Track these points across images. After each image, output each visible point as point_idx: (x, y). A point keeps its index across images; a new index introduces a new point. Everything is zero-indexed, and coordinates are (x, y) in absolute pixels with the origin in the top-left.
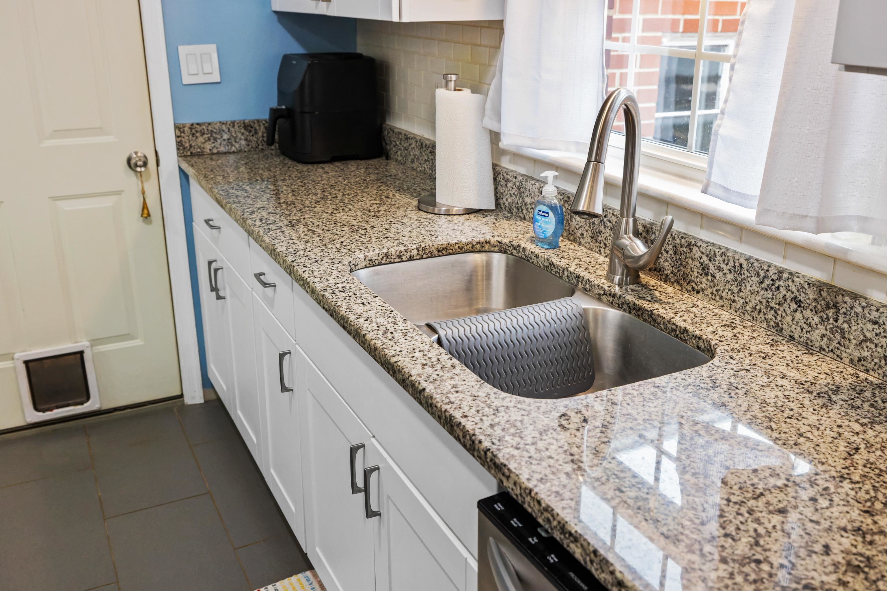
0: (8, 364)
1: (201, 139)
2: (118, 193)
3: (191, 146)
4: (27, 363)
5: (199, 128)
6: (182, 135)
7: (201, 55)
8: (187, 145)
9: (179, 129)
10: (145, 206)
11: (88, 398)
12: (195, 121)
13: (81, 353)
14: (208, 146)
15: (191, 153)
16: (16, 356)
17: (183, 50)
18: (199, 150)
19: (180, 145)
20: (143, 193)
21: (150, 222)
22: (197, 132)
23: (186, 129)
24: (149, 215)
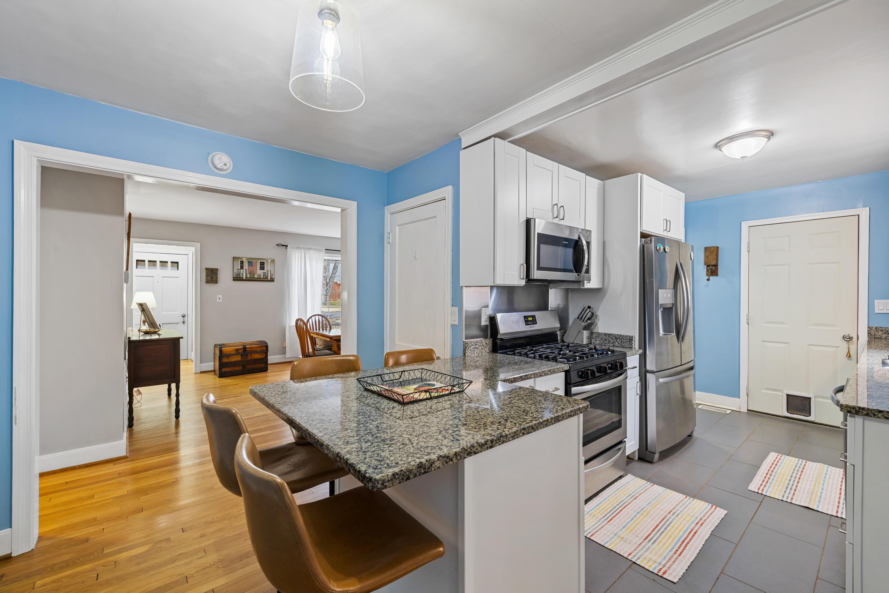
0: (781, 394)
1: (881, 333)
2: (838, 347)
3: (875, 335)
4: (787, 395)
5: (880, 329)
6: (871, 330)
7: (886, 303)
8: (873, 334)
9: (870, 328)
10: (849, 352)
11: (810, 415)
12: (878, 326)
13: (810, 398)
14: (884, 336)
15: (875, 337)
16: (784, 392)
17: (876, 302)
18: (879, 337)
19: (869, 333)
20: (849, 348)
21: (851, 360)
22: (879, 330)
23: (873, 328)
24: (850, 356)
